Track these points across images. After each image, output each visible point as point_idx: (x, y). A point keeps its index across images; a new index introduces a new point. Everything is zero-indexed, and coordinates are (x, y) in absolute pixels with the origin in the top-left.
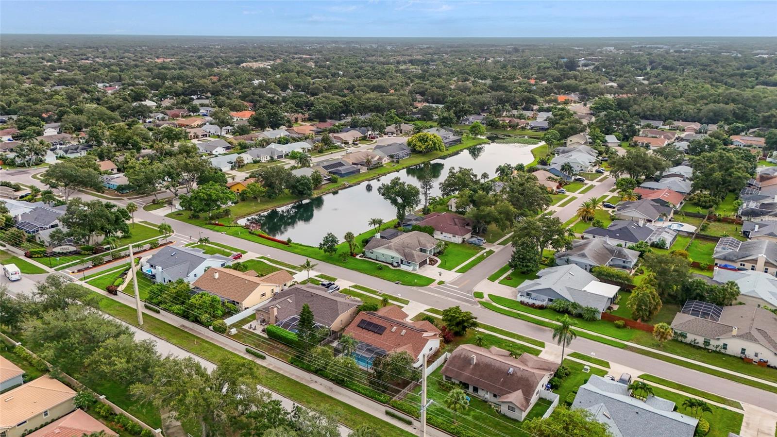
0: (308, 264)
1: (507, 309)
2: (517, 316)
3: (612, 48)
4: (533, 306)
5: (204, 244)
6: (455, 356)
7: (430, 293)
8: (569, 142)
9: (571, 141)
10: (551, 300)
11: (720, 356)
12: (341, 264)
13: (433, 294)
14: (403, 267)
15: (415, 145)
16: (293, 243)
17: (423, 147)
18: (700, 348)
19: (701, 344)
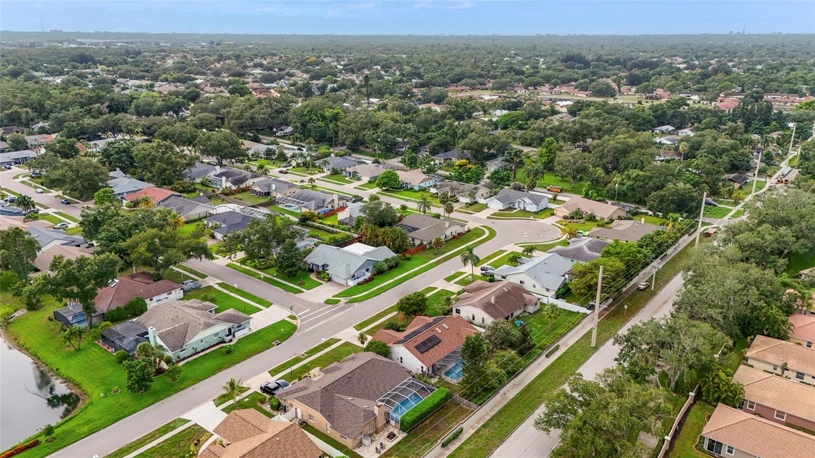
1: (366, 293)
2: (382, 291)
4: (366, 281)
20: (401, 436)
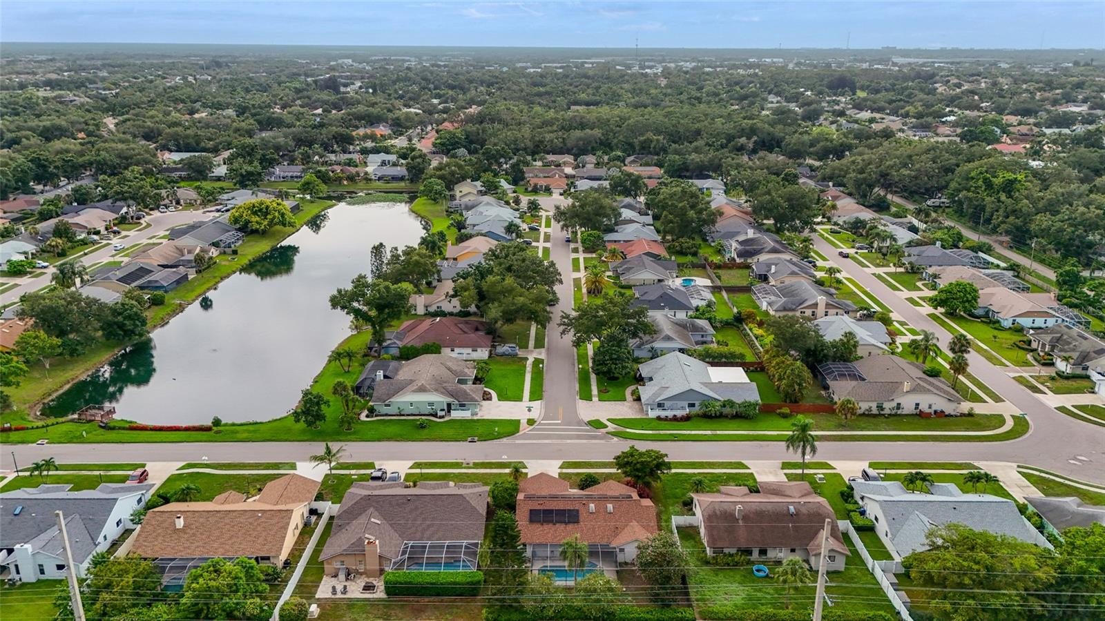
0: (329, 451)
1: (651, 432)
2: (673, 438)
3: (350, 61)
4: (675, 419)
5: (45, 473)
6: (709, 516)
7: (534, 441)
8: (458, 194)
9: (461, 192)
10: (691, 405)
11: (897, 418)
12: (349, 437)
13: (540, 441)
14: (456, 414)
15: (248, 222)
16: (226, 425)
17: (266, 223)
18: (875, 416)
19: (875, 411)
20: (380, 594)
